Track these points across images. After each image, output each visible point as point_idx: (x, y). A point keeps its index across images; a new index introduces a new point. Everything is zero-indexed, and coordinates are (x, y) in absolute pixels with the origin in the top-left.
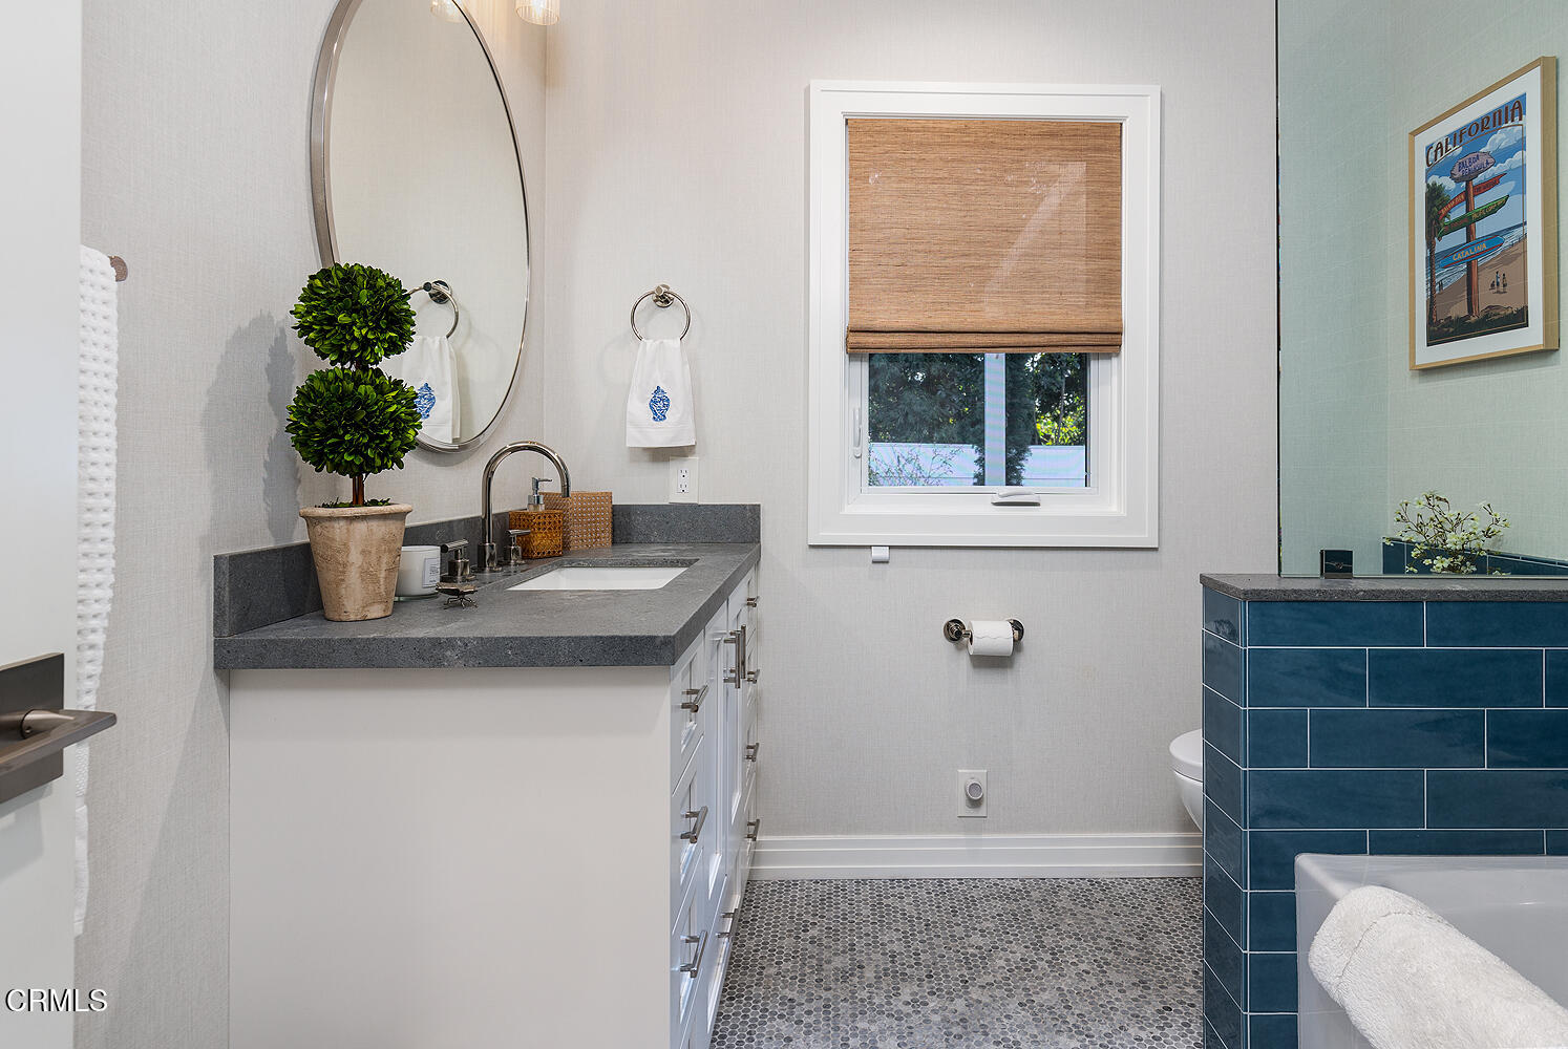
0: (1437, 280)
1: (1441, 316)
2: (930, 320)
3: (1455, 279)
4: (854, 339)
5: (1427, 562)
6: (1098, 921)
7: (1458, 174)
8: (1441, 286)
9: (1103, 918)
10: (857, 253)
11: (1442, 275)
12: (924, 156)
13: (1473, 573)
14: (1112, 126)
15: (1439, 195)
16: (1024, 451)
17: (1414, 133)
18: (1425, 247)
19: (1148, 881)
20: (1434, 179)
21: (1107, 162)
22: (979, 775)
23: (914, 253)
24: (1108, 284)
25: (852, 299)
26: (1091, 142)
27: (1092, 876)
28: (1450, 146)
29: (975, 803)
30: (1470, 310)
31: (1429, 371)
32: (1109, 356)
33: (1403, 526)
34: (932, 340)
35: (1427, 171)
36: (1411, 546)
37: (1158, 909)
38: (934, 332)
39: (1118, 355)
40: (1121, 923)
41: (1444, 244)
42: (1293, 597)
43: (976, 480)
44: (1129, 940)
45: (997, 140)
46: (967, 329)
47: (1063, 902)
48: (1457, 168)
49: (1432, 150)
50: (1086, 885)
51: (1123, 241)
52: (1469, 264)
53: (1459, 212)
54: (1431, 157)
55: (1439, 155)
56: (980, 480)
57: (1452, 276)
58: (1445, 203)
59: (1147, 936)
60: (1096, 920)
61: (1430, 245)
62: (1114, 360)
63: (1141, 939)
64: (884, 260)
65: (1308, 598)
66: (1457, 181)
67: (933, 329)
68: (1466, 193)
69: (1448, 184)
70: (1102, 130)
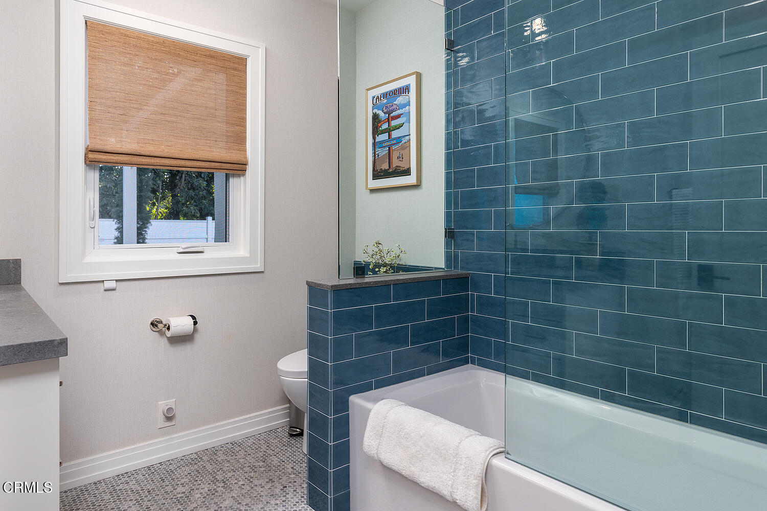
0: (377, 153)
1: (378, 168)
2: (142, 149)
3: (384, 153)
4: (91, 156)
5: (377, 270)
6: (241, 461)
7: (385, 111)
8: (378, 155)
9: (243, 458)
10: (94, 103)
11: (379, 151)
12: (137, 53)
13: (392, 273)
14: (242, 59)
15: (378, 118)
16: (147, 224)
17: (368, 90)
18: (372, 138)
19: (259, 435)
20: (375, 111)
21: (240, 76)
22: (171, 403)
23: (131, 108)
24: (240, 139)
25: (90, 131)
26: (232, 65)
27: (232, 441)
28: (382, 98)
29: (169, 419)
30: (390, 167)
31: (373, 191)
32: (239, 176)
33: (366, 255)
34: (144, 160)
35: (373, 107)
36: (368, 264)
37: (268, 446)
38: (144, 156)
39: (244, 175)
40: (252, 458)
41: (380, 138)
42: (349, 287)
43: (116, 241)
44: (259, 464)
45: (181, 53)
46: (164, 156)
47: (221, 457)
48: (384, 108)
49: (375, 99)
50: (230, 446)
51: (247, 118)
52: (389, 148)
53: (385, 126)
54: (375, 101)
55: (378, 101)
56: (120, 240)
57: (383, 152)
58: (380, 121)
59: (266, 460)
60: (240, 460)
61: (374, 138)
62: (242, 178)
63: (264, 462)
64: (111, 110)
65: (354, 287)
66: (385, 113)
67: (144, 154)
68: (388, 119)
69: (382, 115)
70: (238, 60)
